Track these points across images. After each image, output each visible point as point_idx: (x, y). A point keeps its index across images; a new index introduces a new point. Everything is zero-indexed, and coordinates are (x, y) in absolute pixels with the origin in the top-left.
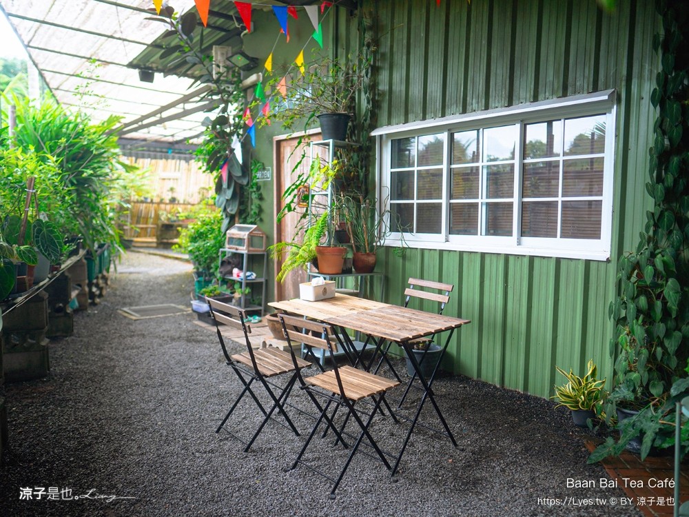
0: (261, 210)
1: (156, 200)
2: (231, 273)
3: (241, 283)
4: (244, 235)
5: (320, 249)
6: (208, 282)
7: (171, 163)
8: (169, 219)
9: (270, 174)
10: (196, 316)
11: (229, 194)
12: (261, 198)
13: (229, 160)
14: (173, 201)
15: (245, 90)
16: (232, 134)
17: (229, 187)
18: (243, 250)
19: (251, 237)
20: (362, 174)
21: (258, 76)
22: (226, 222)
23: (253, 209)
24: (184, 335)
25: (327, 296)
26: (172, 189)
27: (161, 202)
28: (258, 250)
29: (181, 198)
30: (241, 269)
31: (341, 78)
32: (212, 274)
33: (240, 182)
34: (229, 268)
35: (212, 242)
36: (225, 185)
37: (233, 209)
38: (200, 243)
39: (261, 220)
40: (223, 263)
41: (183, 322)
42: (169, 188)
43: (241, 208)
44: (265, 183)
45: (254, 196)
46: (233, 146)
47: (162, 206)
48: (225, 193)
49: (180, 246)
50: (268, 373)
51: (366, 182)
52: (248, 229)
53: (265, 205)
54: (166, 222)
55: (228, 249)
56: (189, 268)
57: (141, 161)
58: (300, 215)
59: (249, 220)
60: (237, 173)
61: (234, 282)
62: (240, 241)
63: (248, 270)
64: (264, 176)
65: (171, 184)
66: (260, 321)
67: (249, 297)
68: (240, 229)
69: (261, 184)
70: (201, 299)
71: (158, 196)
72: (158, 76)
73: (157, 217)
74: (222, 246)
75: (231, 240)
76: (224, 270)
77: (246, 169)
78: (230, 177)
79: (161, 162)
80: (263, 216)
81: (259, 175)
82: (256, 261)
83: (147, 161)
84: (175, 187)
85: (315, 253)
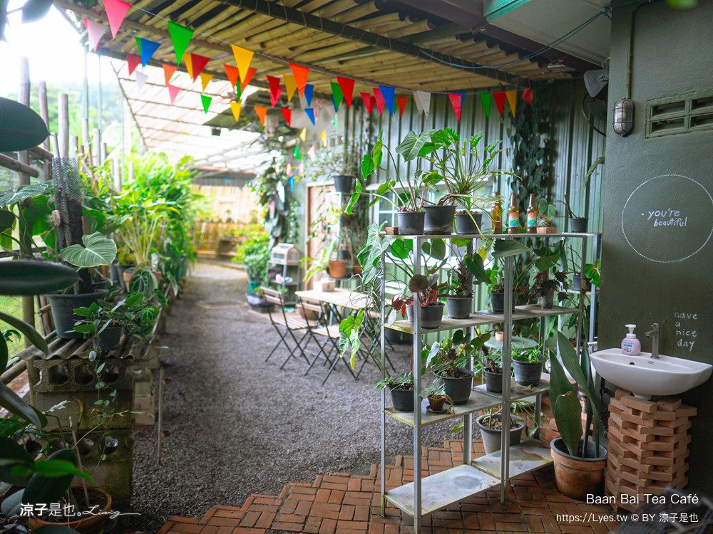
0: (296, 235)
1: (216, 220)
2: (274, 278)
3: (281, 285)
4: (285, 252)
5: (331, 263)
6: (258, 285)
7: (228, 189)
8: (225, 236)
9: (303, 210)
10: (250, 307)
11: (275, 222)
12: (297, 226)
13: (275, 198)
14: (229, 221)
15: (288, 149)
16: (277, 180)
17: (275, 217)
18: (284, 262)
19: (290, 253)
20: (360, 215)
21: (297, 141)
22: (272, 241)
23: (291, 233)
24: (243, 318)
25: (330, 289)
26: (228, 211)
27: (220, 221)
28: (294, 262)
29: (235, 219)
30: (282, 275)
31: (350, 149)
32: (262, 279)
33: (282, 214)
34: (273, 274)
35: (262, 256)
36: (272, 215)
37: (278, 233)
38: (253, 257)
39: (297, 241)
40: (270, 271)
41: (241, 311)
42: (226, 210)
43: (284, 232)
44: (300, 216)
45: (292, 224)
46: (278, 189)
47: (220, 225)
48: (272, 221)
49: (238, 259)
50: (293, 328)
51: (364, 220)
52: (287, 247)
53: (300, 231)
54: (223, 239)
55: (274, 262)
56: (244, 275)
57: (204, 188)
58: (320, 240)
59: (289, 241)
60: (281, 207)
61: (277, 284)
62: (282, 256)
63: (287, 275)
64: (300, 210)
65: (227, 207)
66: (294, 312)
67: (287, 295)
68: (282, 247)
69: (297, 216)
70: (254, 295)
71: (217, 217)
72: (224, 131)
73: (216, 234)
74: (269, 259)
75: (276, 255)
76: (270, 276)
77: (287, 205)
78: (276, 211)
79: (220, 189)
80: (299, 238)
81: (295, 209)
82: (293, 269)
83: (209, 188)
84: (230, 209)
85: (327, 264)
